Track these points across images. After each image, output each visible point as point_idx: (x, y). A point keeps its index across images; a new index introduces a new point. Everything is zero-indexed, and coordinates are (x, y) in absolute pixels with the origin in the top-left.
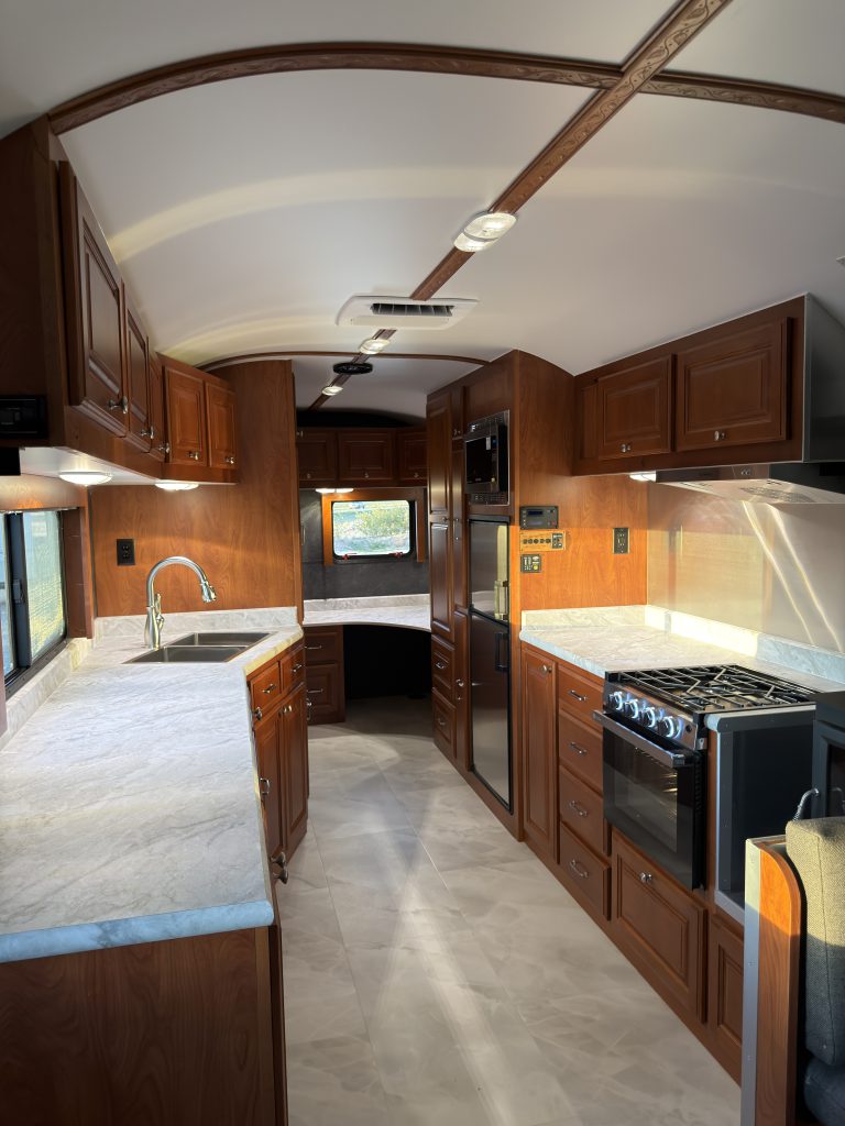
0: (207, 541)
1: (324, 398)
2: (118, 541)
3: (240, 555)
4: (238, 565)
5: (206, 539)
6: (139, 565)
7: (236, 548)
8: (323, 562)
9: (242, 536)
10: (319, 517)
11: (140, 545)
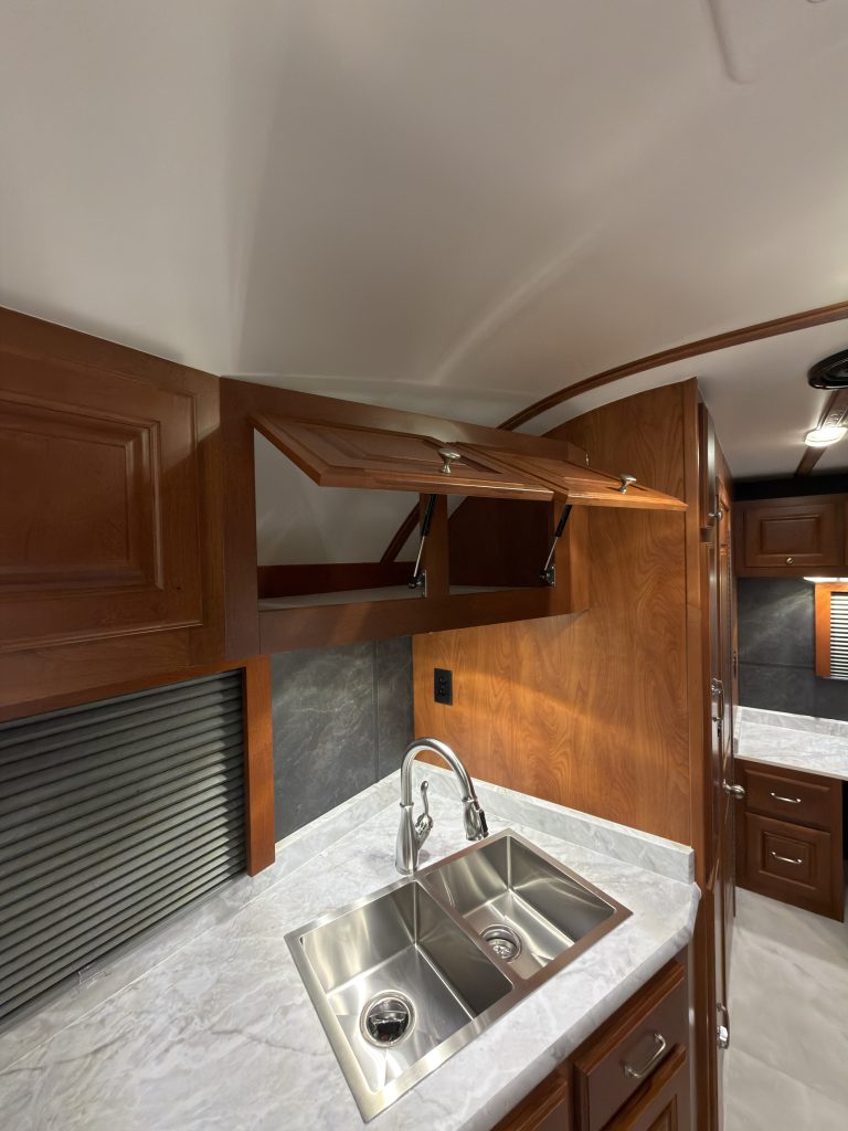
0: (539, 691)
1: (812, 455)
2: (436, 670)
3: (588, 723)
4: (584, 739)
5: (537, 687)
6: (455, 707)
7: (583, 711)
8: (814, 669)
9: (591, 693)
10: (810, 611)
11: (459, 679)
